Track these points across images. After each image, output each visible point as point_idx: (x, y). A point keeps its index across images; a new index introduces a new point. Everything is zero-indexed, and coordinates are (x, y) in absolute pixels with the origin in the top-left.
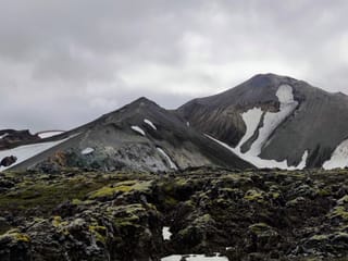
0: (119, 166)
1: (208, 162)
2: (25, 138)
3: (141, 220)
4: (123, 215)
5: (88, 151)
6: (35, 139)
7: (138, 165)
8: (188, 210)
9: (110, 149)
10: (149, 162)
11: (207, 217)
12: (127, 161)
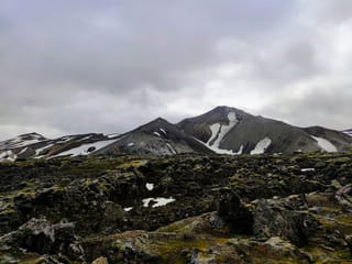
0: (147, 152)
1: (192, 151)
2: (101, 137)
3: (132, 181)
4: (122, 178)
5: (131, 144)
6: (106, 138)
7: (156, 152)
8: (163, 175)
9: (142, 144)
10: (162, 150)
11: (170, 179)
12: (151, 150)
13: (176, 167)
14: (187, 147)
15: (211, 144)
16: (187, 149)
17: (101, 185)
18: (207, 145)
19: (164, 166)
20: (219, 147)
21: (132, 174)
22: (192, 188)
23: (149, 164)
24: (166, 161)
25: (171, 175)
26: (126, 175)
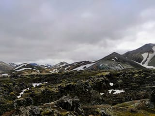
0: (109, 68)
1: (132, 67)
2: (88, 62)
3: (103, 81)
4: (99, 80)
5: (101, 65)
6: (90, 63)
7: (113, 68)
8: (118, 79)
9: (106, 65)
10: (116, 67)
11: (121, 81)
12: (111, 67)
13: (124, 75)
14: (130, 66)
15: (143, 64)
16: (129, 67)
17: (90, 83)
18: (141, 64)
19: (118, 75)
20: (148, 65)
21: (103, 78)
22: (133, 86)
23: (110, 74)
24: (119, 73)
25: (122, 79)
26: (100, 79)
